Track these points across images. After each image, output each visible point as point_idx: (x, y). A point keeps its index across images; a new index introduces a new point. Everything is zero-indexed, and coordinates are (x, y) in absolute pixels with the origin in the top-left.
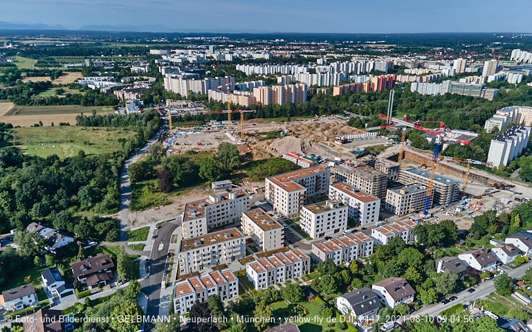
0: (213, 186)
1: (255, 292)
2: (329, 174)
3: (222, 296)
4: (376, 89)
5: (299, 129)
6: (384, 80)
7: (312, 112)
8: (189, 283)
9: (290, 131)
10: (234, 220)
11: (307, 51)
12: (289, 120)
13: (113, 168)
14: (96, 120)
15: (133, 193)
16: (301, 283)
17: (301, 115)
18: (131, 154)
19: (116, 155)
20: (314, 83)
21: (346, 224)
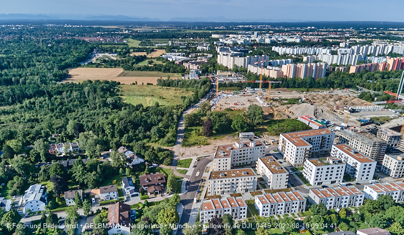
0: (240, 135)
1: (259, 218)
2: (333, 136)
3: (234, 216)
4: (390, 68)
5: (315, 98)
6: (399, 61)
7: (329, 85)
8: (212, 202)
9: (307, 100)
10: (251, 162)
11: (333, 36)
12: (308, 91)
13: (175, 116)
14: (169, 82)
15: (185, 135)
16: (296, 217)
17: (318, 87)
18: (188, 108)
19: (178, 107)
20: (334, 62)
21: (342, 177)
